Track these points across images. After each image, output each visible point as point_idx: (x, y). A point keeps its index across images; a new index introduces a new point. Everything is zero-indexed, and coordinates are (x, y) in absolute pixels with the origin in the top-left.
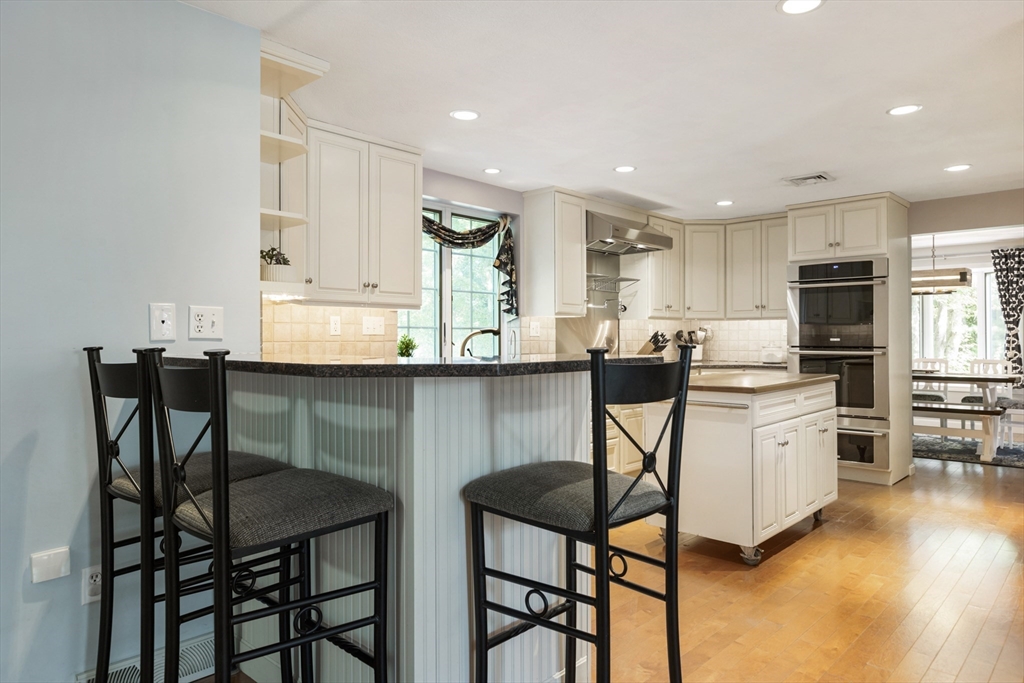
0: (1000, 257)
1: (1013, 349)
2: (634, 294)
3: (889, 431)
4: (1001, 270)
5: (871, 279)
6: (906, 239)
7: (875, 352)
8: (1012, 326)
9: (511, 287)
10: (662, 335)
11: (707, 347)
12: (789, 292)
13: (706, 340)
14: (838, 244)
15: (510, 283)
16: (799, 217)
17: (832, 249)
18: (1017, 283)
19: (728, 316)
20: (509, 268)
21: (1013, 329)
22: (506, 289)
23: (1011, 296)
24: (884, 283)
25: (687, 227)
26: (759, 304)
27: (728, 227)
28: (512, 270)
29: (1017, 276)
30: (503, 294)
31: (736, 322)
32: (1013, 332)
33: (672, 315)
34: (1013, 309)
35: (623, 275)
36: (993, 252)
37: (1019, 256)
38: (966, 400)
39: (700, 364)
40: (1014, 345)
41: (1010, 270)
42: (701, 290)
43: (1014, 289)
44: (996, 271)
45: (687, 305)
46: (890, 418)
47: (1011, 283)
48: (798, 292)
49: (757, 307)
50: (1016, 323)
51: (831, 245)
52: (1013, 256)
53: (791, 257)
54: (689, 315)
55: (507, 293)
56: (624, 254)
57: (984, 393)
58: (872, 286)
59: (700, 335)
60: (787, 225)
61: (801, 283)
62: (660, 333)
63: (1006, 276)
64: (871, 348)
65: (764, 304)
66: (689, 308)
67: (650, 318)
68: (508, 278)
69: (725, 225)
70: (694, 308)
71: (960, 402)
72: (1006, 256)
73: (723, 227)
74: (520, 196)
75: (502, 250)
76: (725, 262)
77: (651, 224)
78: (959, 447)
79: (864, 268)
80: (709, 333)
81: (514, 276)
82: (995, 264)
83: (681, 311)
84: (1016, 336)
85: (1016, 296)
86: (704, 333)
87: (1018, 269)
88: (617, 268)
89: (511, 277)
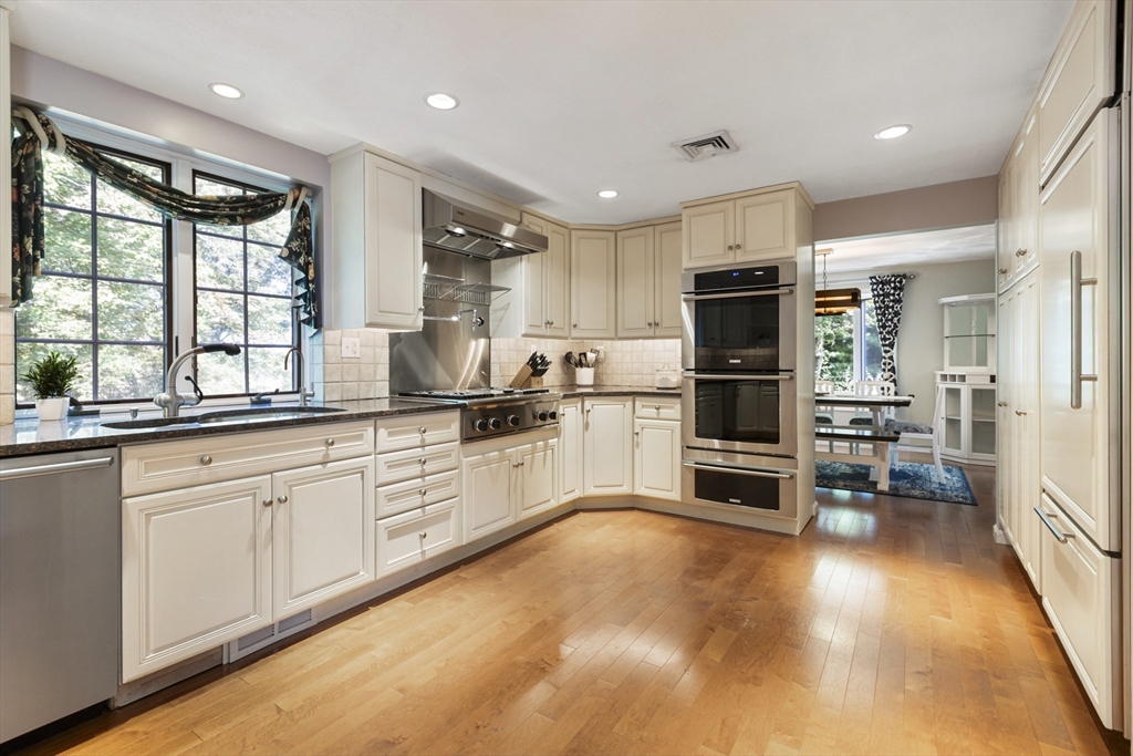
0: (877, 283)
1: (889, 370)
2: (506, 308)
3: (797, 471)
4: (879, 296)
5: (777, 288)
6: (810, 247)
7: (782, 376)
8: (888, 348)
9: (307, 287)
10: (542, 357)
11: (600, 370)
12: (684, 305)
13: (597, 363)
14: (738, 247)
15: (305, 281)
16: (694, 216)
17: (731, 253)
18: (892, 307)
19: (620, 335)
20: (301, 260)
21: (889, 351)
22: (301, 290)
23: (887, 320)
24: (791, 292)
25: (573, 232)
26: (652, 321)
27: (619, 234)
28: (307, 263)
29: (893, 301)
30: (298, 298)
31: (630, 342)
32: (889, 354)
33: (555, 333)
34: (888, 333)
35: (494, 283)
36: (871, 278)
37: (894, 282)
38: (854, 422)
39: (591, 390)
40: (889, 367)
41: (888, 295)
42: (589, 306)
43: (890, 314)
44: (874, 296)
45: (573, 322)
46: (798, 456)
47: (887, 307)
48: (693, 304)
49: (650, 325)
50: (892, 346)
51: (730, 248)
52: (889, 282)
53: (686, 264)
54: (575, 333)
55: (304, 296)
56: (495, 258)
57: (875, 416)
58: (778, 295)
59: (591, 357)
60: (681, 229)
61: (697, 294)
62: (538, 354)
63: (883, 302)
64: (776, 371)
65: (657, 321)
66: (575, 326)
67: (524, 335)
68: (303, 275)
69: (616, 232)
70: (581, 326)
71: (848, 424)
72: (882, 283)
73: (613, 234)
74: (324, 161)
75: (294, 235)
76: (616, 275)
77: (525, 222)
78: (848, 470)
79: (770, 274)
80: (602, 355)
81: (311, 271)
82: (873, 290)
83: (567, 328)
84: (891, 358)
85: (891, 320)
86: (594, 355)
87: (893, 295)
88: (488, 275)
89: (306, 273)
